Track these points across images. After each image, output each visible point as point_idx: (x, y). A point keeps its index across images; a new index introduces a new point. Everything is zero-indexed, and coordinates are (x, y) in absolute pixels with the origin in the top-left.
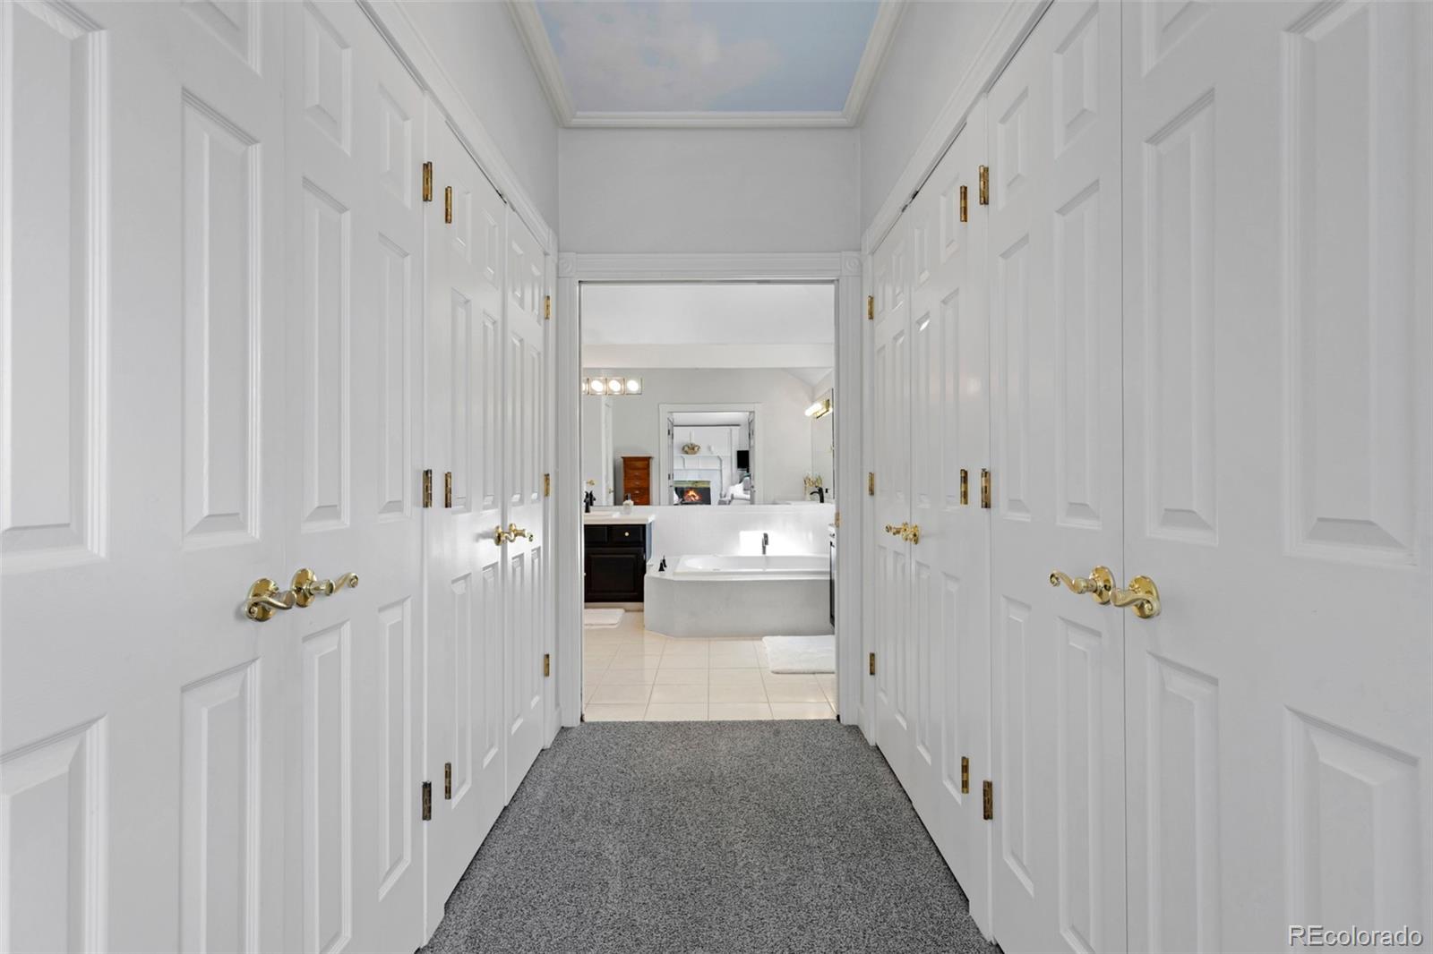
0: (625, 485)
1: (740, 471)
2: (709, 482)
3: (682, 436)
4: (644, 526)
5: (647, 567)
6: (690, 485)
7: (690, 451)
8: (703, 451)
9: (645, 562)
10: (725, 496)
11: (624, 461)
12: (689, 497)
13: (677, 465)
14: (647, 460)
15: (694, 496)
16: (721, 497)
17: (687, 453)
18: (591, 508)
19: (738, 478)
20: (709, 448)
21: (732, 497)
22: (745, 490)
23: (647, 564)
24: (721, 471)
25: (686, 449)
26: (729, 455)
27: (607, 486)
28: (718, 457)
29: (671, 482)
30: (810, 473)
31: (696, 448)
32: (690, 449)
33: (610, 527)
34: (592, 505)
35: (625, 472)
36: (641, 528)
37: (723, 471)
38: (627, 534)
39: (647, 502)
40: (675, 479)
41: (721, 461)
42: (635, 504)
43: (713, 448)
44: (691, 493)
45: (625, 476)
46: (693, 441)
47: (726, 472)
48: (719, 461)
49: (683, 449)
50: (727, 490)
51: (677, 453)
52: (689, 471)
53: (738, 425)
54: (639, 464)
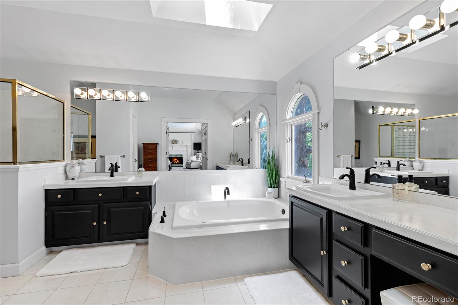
0: (144, 157)
1: (194, 151)
2: (182, 155)
3: (172, 137)
4: (150, 187)
5: (152, 215)
6: (174, 157)
7: (175, 143)
8: (180, 143)
9: (151, 211)
10: (189, 161)
11: (144, 145)
12: (175, 161)
13: (170, 148)
14: (156, 145)
15: (176, 161)
16: (187, 161)
17: (173, 143)
18: (115, 173)
19: (193, 153)
20: (183, 142)
21: (192, 161)
22: (197, 158)
23: (152, 212)
24: (187, 150)
25: (173, 142)
26: (191, 144)
27: (134, 158)
28: (186, 145)
29: (167, 156)
30: (233, 151)
31: (177, 142)
32: (175, 142)
33: (125, 188)
34: (116, 171)
35: (144, 151)
36: (148, 188)
37: (188, 150)
38: (137, 193)
39: (155, 169)
40: (169, 154)
41: (187, 147)
42: (146, 170)
43: (184, 142)
44: (175, 159)
45: (144, 153)
46: (176, 139)
47: (189, 151)
48: (186, 147)
49: (172, 142)
50: (190, 158)
51: (170, 144)
52: (175, 151)
53: (194, 133)
54: (151, 147)
